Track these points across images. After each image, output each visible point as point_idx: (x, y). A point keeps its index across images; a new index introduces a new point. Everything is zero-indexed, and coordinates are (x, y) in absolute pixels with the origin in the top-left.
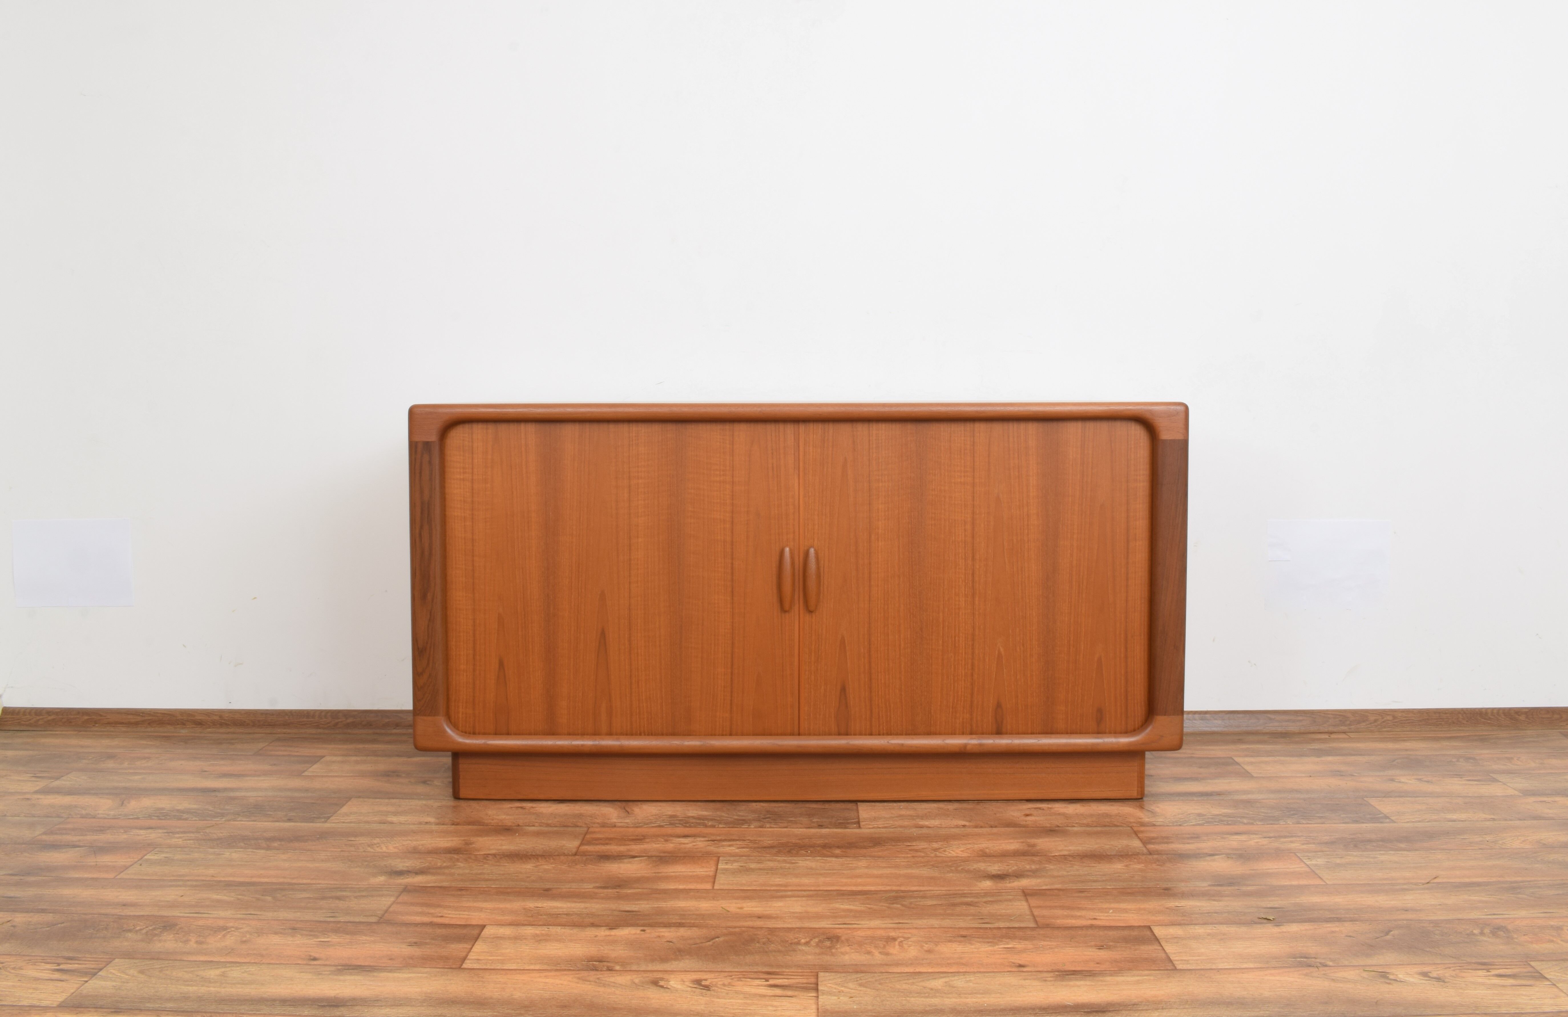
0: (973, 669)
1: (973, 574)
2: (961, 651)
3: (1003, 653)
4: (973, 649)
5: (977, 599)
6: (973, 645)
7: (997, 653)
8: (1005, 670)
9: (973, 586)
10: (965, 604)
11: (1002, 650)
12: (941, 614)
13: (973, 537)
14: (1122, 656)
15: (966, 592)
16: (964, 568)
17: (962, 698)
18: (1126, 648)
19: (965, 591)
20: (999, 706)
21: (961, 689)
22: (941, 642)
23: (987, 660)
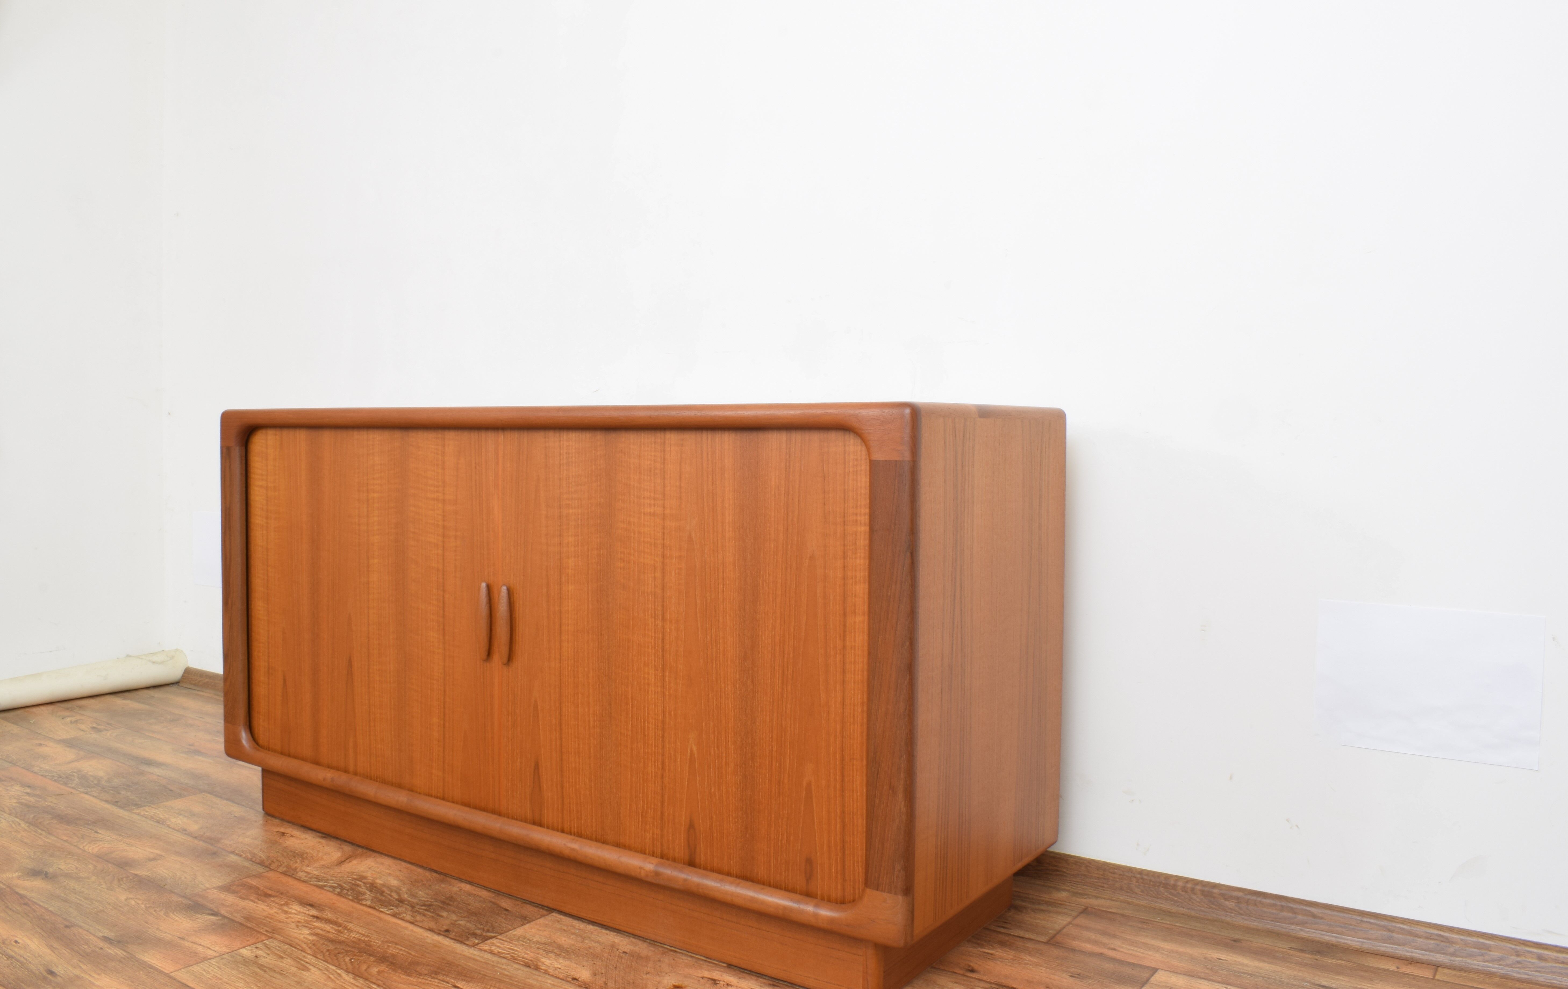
0: (663, 768)
1: (663, 639)
2: (651, 742)
3: (695, 753)
4: (663, 741)
5: (667, 674)
6: (663, 736)
7: (689, 752)
8: (698, 778)
9: (663, 656)
10: (655, 680)
11: (694, 748)
12: (630, 688)
13: (663, 589)
14: (838, 786)
15: (656, 663)
16: (653, 630)
17: (653, 806)
18: (843, 776)
19: (655, 661)
20: (691, 826)
21: (651, 793)
22: (630, 726)
23: (679, 760)
